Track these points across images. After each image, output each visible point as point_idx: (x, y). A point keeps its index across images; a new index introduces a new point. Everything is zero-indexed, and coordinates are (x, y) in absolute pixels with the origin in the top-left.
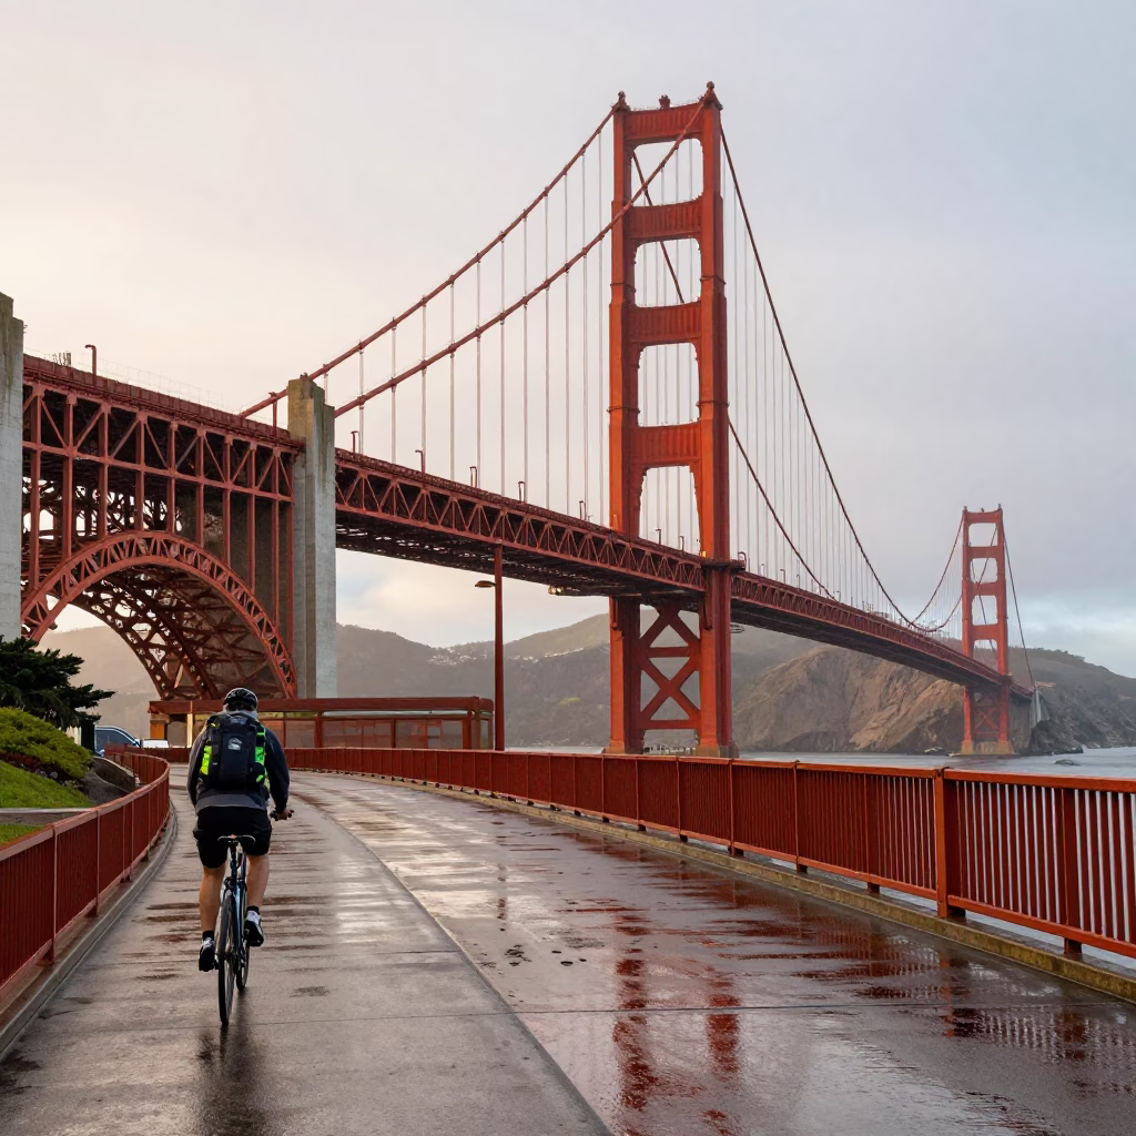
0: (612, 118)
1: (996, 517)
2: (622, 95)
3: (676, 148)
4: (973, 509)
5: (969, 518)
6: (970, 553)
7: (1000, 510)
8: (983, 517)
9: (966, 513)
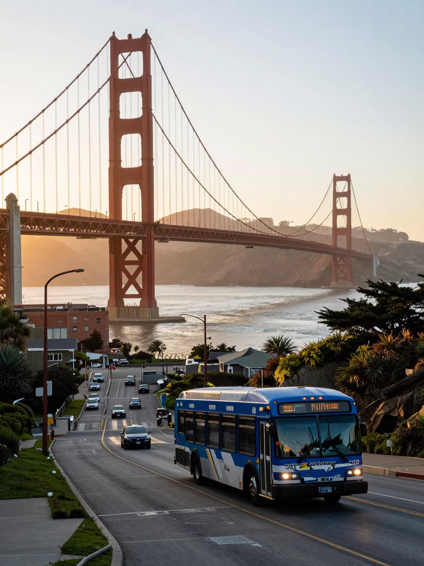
0: (110, 42)
1: (347, 179)
2: (114, 33)
3: (130, 55)
4: (338, 175)
5: (336, 179)
6: (336, 195)
7: (349, 175)
8: (342, 178)
9: (335, 176)
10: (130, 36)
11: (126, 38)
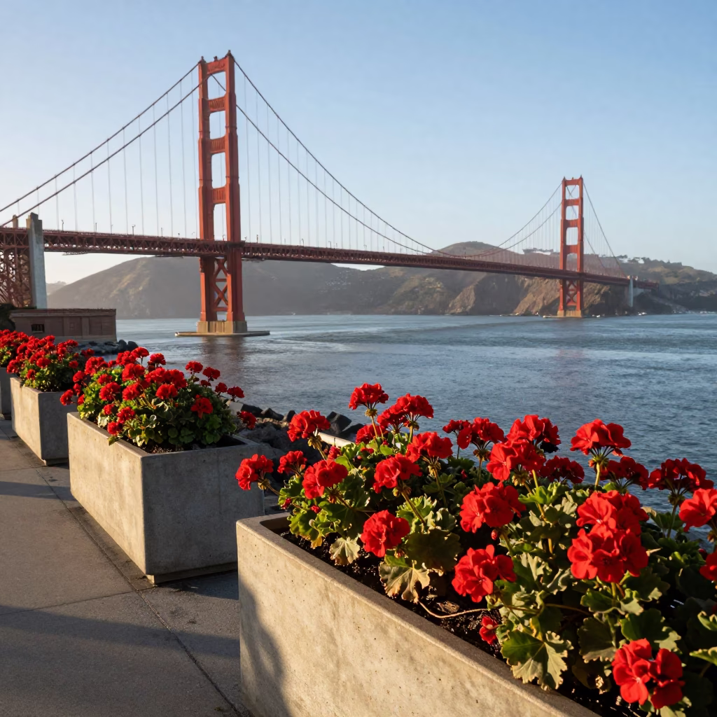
1: (580, 182)
2: (202, 56)
4: (569, 178)
5: (566, 183)
6: (566, 203)
7: (581, 178)
8: (573, 182)
9: (564, 180)
10: (216, 58)
11: (213, 60)
